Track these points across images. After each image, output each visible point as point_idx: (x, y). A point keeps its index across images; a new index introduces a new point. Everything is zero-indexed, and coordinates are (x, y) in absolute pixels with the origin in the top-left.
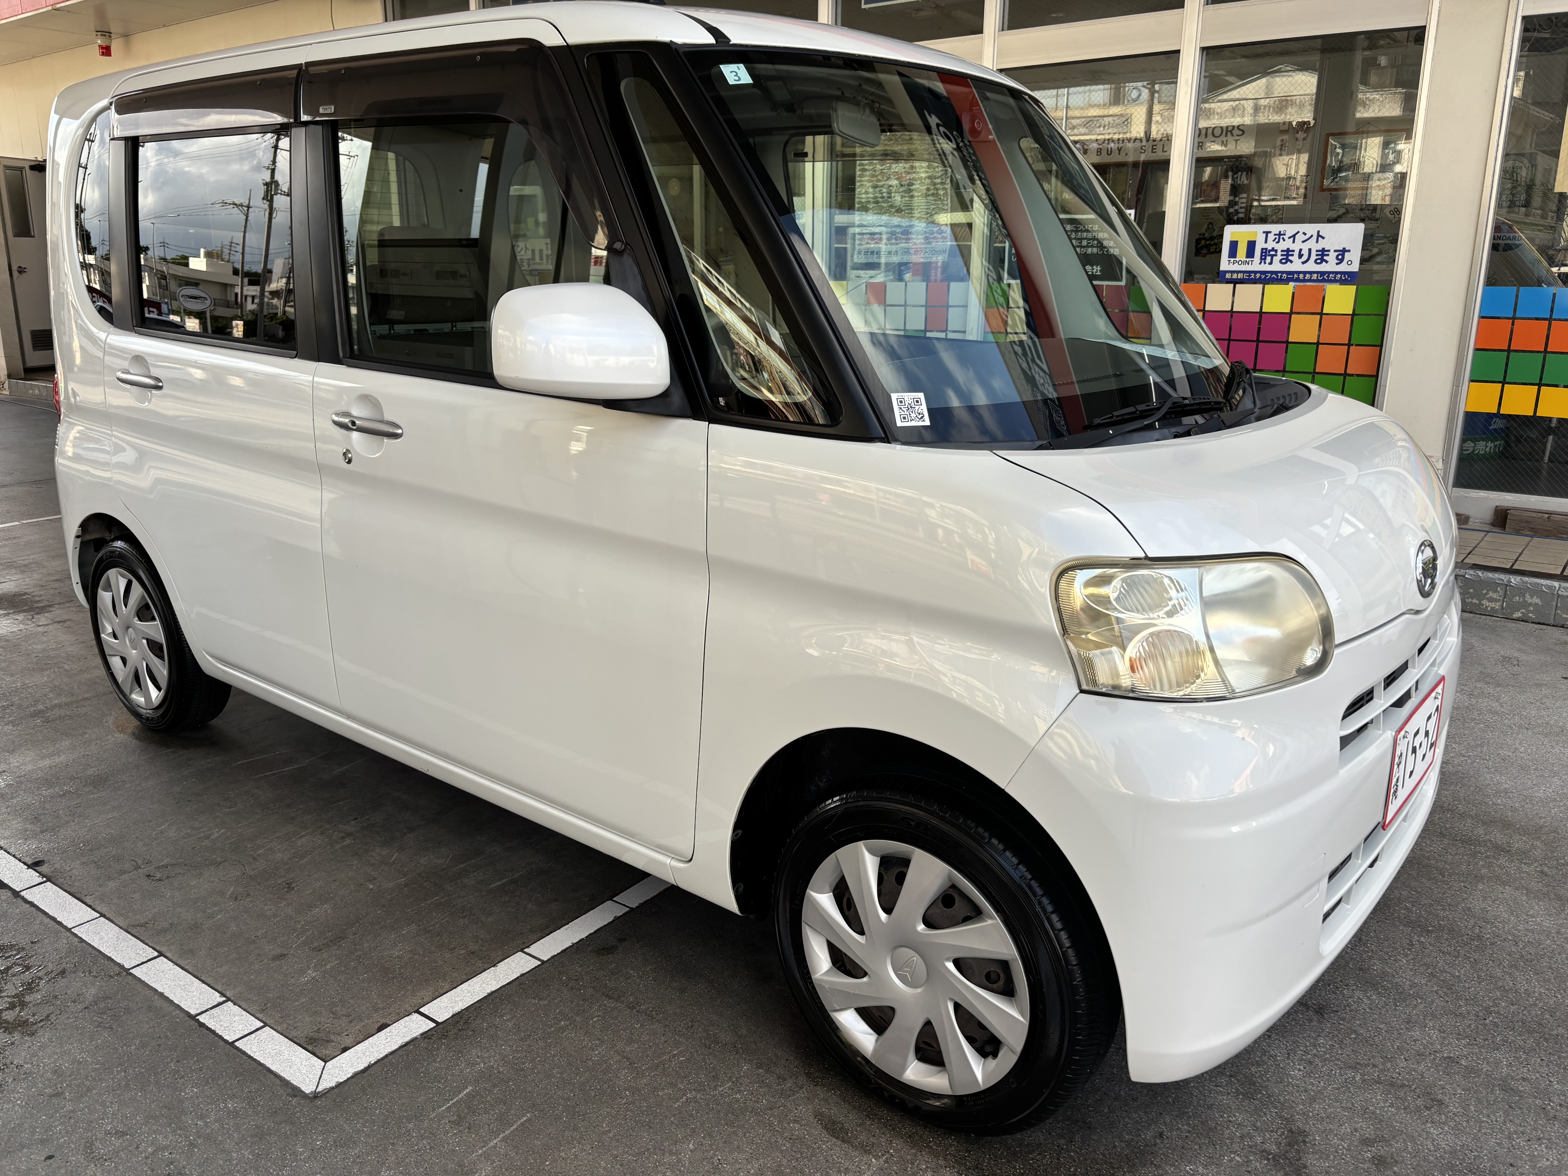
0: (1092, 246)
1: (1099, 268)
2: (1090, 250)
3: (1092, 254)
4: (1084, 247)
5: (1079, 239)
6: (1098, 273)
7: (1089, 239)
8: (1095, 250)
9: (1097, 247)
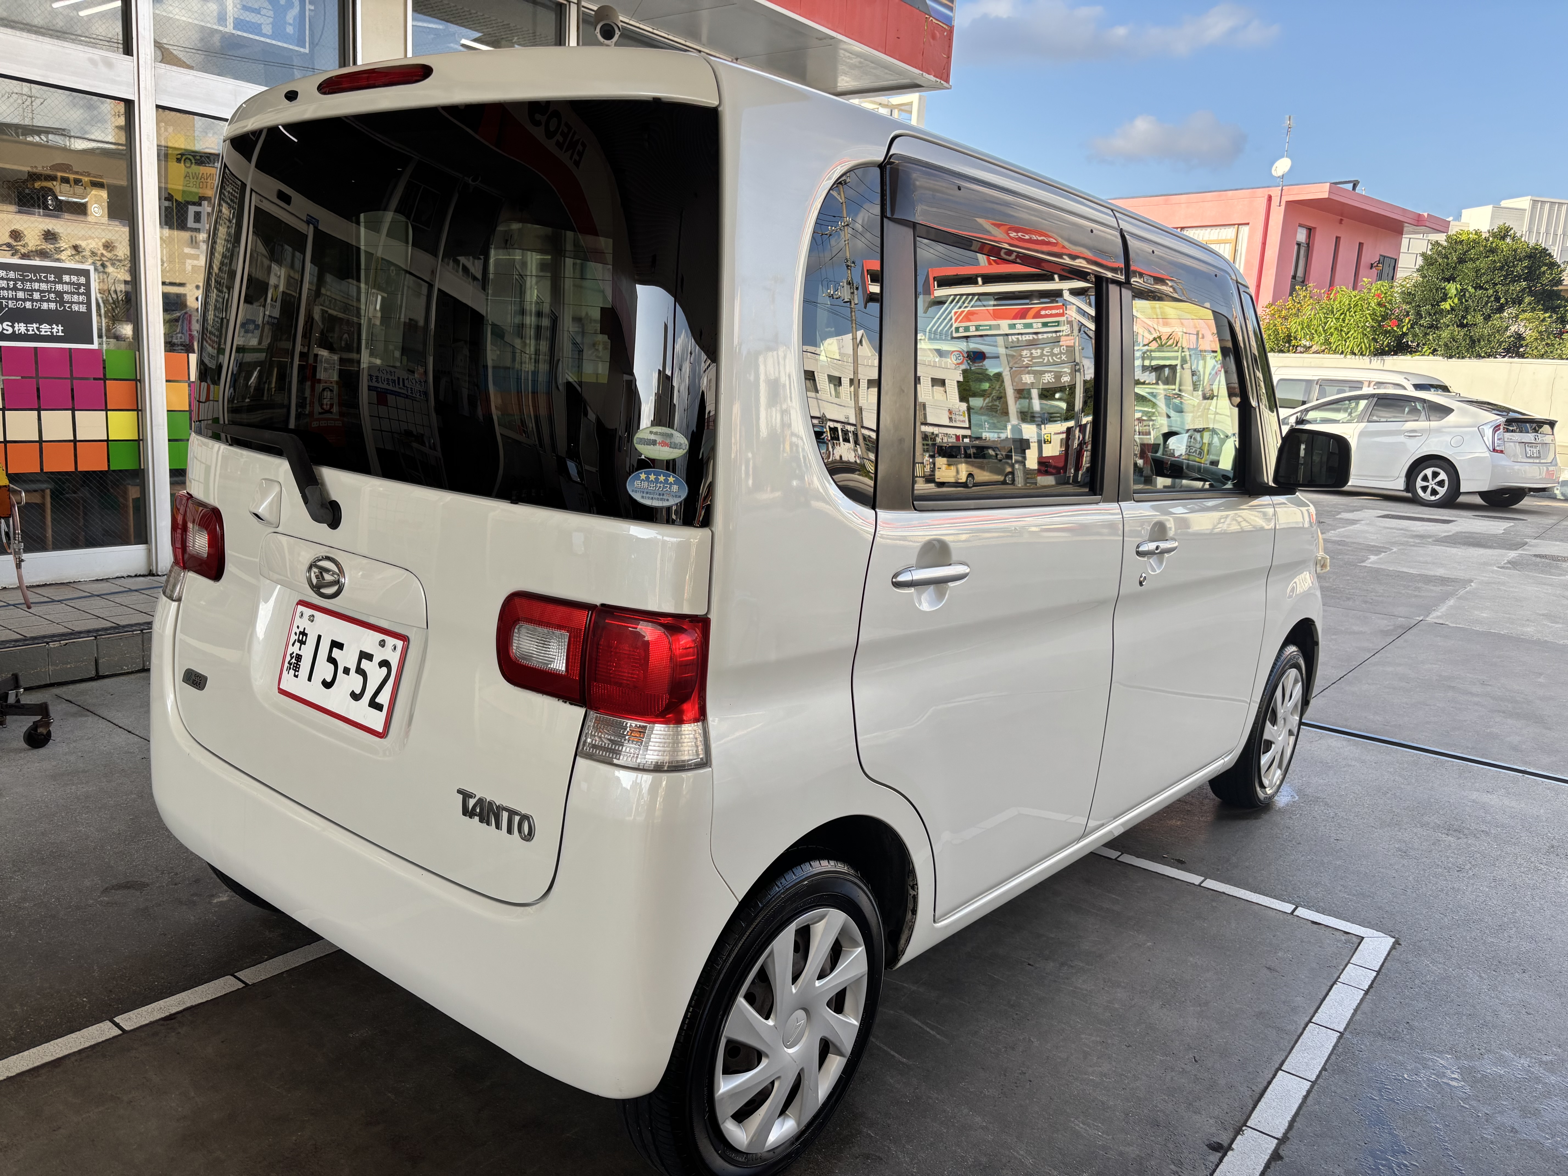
0: (48, 301)
1: (60, 328)
2: (45, 306)
3: (49, 310)
4: (37, 301)
5: (28, 290)
6: (60, 334)
7: (44, 292)
8: (53, 306)
9: (56, 302)
